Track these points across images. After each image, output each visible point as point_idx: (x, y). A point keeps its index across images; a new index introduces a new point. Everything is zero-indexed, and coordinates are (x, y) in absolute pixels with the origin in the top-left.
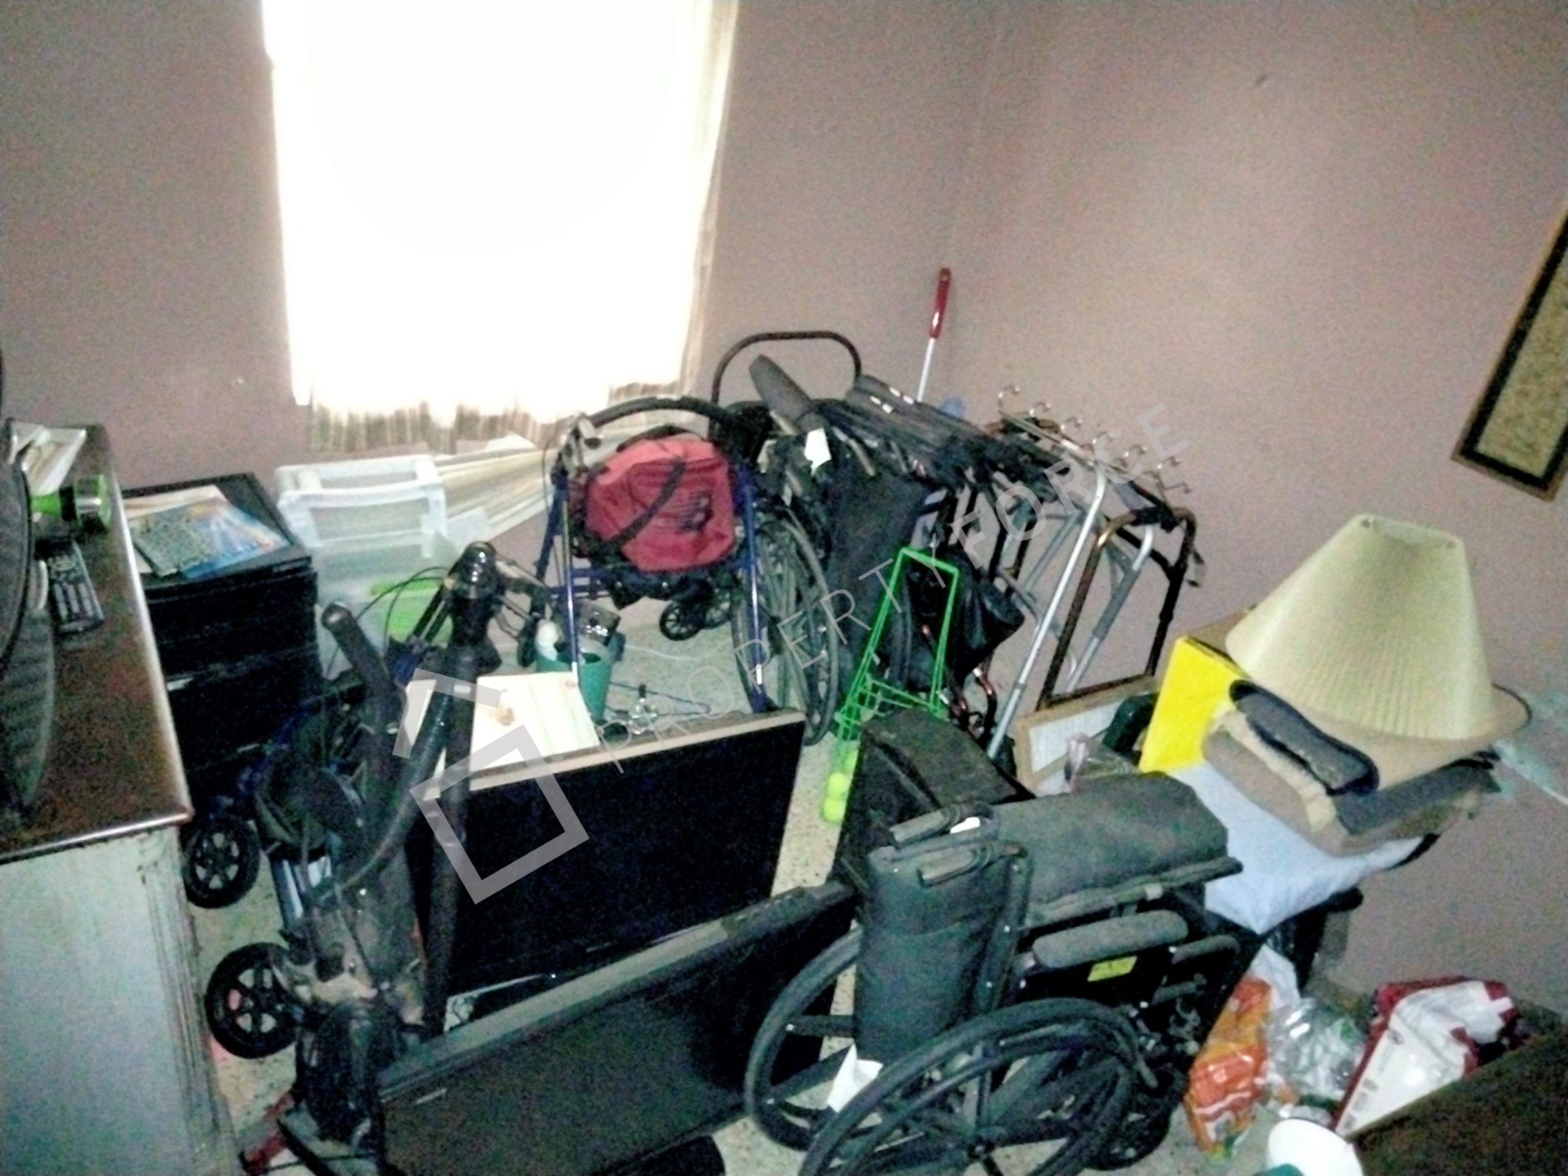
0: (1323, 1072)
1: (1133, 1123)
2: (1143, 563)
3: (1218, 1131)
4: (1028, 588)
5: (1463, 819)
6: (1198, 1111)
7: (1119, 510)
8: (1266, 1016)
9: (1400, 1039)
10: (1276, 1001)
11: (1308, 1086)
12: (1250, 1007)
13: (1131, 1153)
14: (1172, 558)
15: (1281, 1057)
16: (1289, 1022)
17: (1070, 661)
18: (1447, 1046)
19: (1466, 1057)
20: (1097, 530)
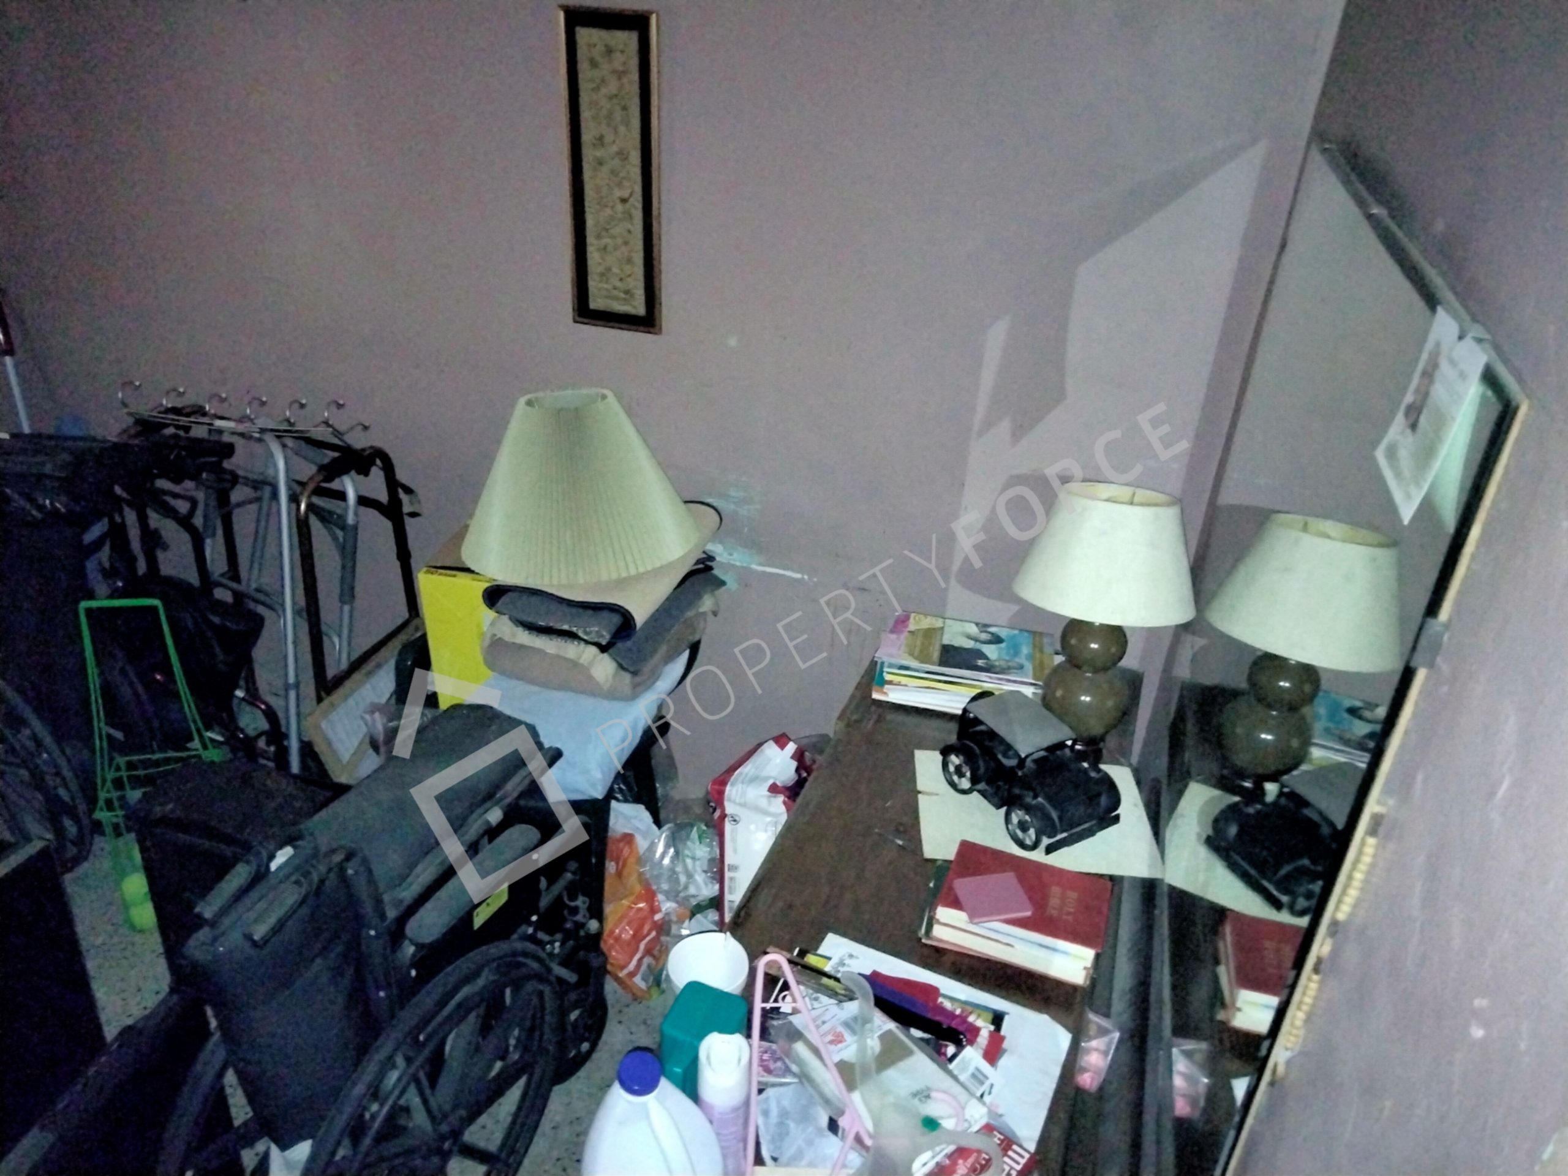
0: (699, 878)
1: (576, 1020)
2: (356, 514)
3: (643, 979)
4: (254, 585)
5: (710, 617)
6: (622, 974)
7: (307, 470)
8: (640, 861)
9: (737, 818)
10: (642, 844)
11: (694, 896)
12: (625, 861)
13: (585, 1046)
14: (383, 497)
15: (665, 886)
16: (658, 855)
17: (330, 638)
18: (770, 803)
19: (784, 803)
20: (294, 499)
